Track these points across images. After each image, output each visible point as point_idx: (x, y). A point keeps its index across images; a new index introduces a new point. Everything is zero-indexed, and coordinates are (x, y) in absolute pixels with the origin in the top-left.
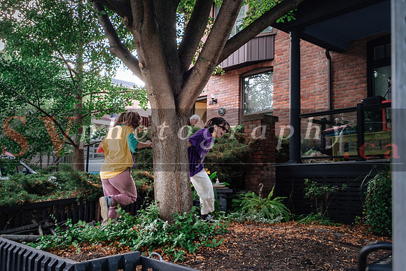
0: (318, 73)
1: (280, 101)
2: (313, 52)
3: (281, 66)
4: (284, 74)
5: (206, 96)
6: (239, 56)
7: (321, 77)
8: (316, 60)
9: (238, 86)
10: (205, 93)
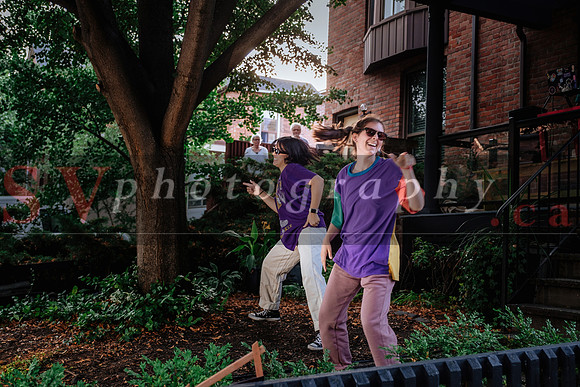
0: (508, 65)
1: (454, 112)
2: (501, 30)
3: (458, 55)
4: (462, 67)
5: (357, 107)
6: (397, 41)
7: (512, 71)
8: (505, 42)
9: (399, 90)
10: (355, 103)
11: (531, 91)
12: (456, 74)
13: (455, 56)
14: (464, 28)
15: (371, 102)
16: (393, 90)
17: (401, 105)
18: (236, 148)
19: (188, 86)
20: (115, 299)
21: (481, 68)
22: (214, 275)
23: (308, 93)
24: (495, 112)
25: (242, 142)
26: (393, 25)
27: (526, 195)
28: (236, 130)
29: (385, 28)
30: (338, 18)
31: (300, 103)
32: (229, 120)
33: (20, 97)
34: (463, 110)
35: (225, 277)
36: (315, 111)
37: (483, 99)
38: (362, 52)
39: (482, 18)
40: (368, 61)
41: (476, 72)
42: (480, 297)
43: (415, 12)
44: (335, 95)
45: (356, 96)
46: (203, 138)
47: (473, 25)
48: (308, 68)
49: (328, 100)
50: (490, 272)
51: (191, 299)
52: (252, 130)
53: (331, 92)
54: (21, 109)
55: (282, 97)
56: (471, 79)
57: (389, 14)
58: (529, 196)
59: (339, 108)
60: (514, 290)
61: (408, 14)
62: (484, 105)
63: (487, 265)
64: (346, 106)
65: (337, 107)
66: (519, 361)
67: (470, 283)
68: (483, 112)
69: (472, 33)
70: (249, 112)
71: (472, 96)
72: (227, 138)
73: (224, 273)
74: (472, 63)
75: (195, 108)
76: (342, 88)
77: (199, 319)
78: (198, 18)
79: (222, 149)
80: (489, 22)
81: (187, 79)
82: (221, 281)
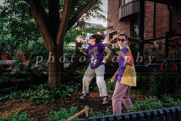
0: (165, 18)
1: (147, 33)
2: (163, 7)
3: (149, 15)
4: (150, 18)
5: (117, 32)
6: (129, 11)
7: (166, 20)
8: (164, 10)
9: (130, 26)
10: (116, 30)
11: (172, 26)
12: (148, 21)
13: (147, 15)
14: (151, 6)
15: (121, 30)
16: (128, 26)
17: (131, 31)
18: (79, 45)
19: (64, 26)
20: (42, 92)
21: (156, 19)
22: (72, 84)
23: (101, 27)
24: (161, 33)
25: (81, 43)
26: (128, 5)
27: (171, 59)
28: (79, 39)
29: (126, 6)
30: (110, 4)
31: (99, 30)
32: (77, 36)
33: (12, 30)
34: (150, 32)
35: (76, 85)
36: (103, 33)
37: (157, 29)
38: (118, 14)
39: (156, 3)
40: (120, 17)
41: (155, 20)
42: (156, 91)
43: (135, 1)
44: (110, 28)
45: (116, 28)
46: (69, 42)
47: (153, 5)
48: (101, 19)
49: (107, 29)
50: (159, 84)
51: (65, 92)
52: (84, 39)
53: (109, 27)
54: (13, 33)
55: (93, 29)
56: (153, 22)
57: (126, 2)
58: (172, 59)
59: (111, 32)
60: (167, 89)
61: (133, 2)
62: (157, 30)
63: (158, 81)
64: (113, 31)
65: (111, 31)
66: (169, 112)
67: (153, 87)
68: (157, 33)
69: (153, 8)
70: (83, 34)
71: (153, 28)
72: (76, 42)
73: (76, 84)
74: (153, 17)
75: (66, 32)
76: (112, 25)
77: (68, 98)
78: (67, 4)
79: (75, 45)
80: (158, 4)
81: (64, 24)
82: (75, 86)
